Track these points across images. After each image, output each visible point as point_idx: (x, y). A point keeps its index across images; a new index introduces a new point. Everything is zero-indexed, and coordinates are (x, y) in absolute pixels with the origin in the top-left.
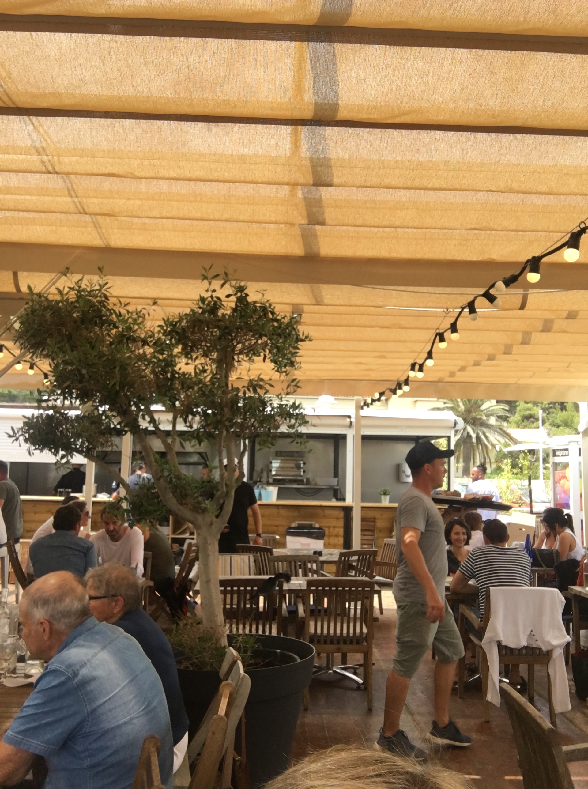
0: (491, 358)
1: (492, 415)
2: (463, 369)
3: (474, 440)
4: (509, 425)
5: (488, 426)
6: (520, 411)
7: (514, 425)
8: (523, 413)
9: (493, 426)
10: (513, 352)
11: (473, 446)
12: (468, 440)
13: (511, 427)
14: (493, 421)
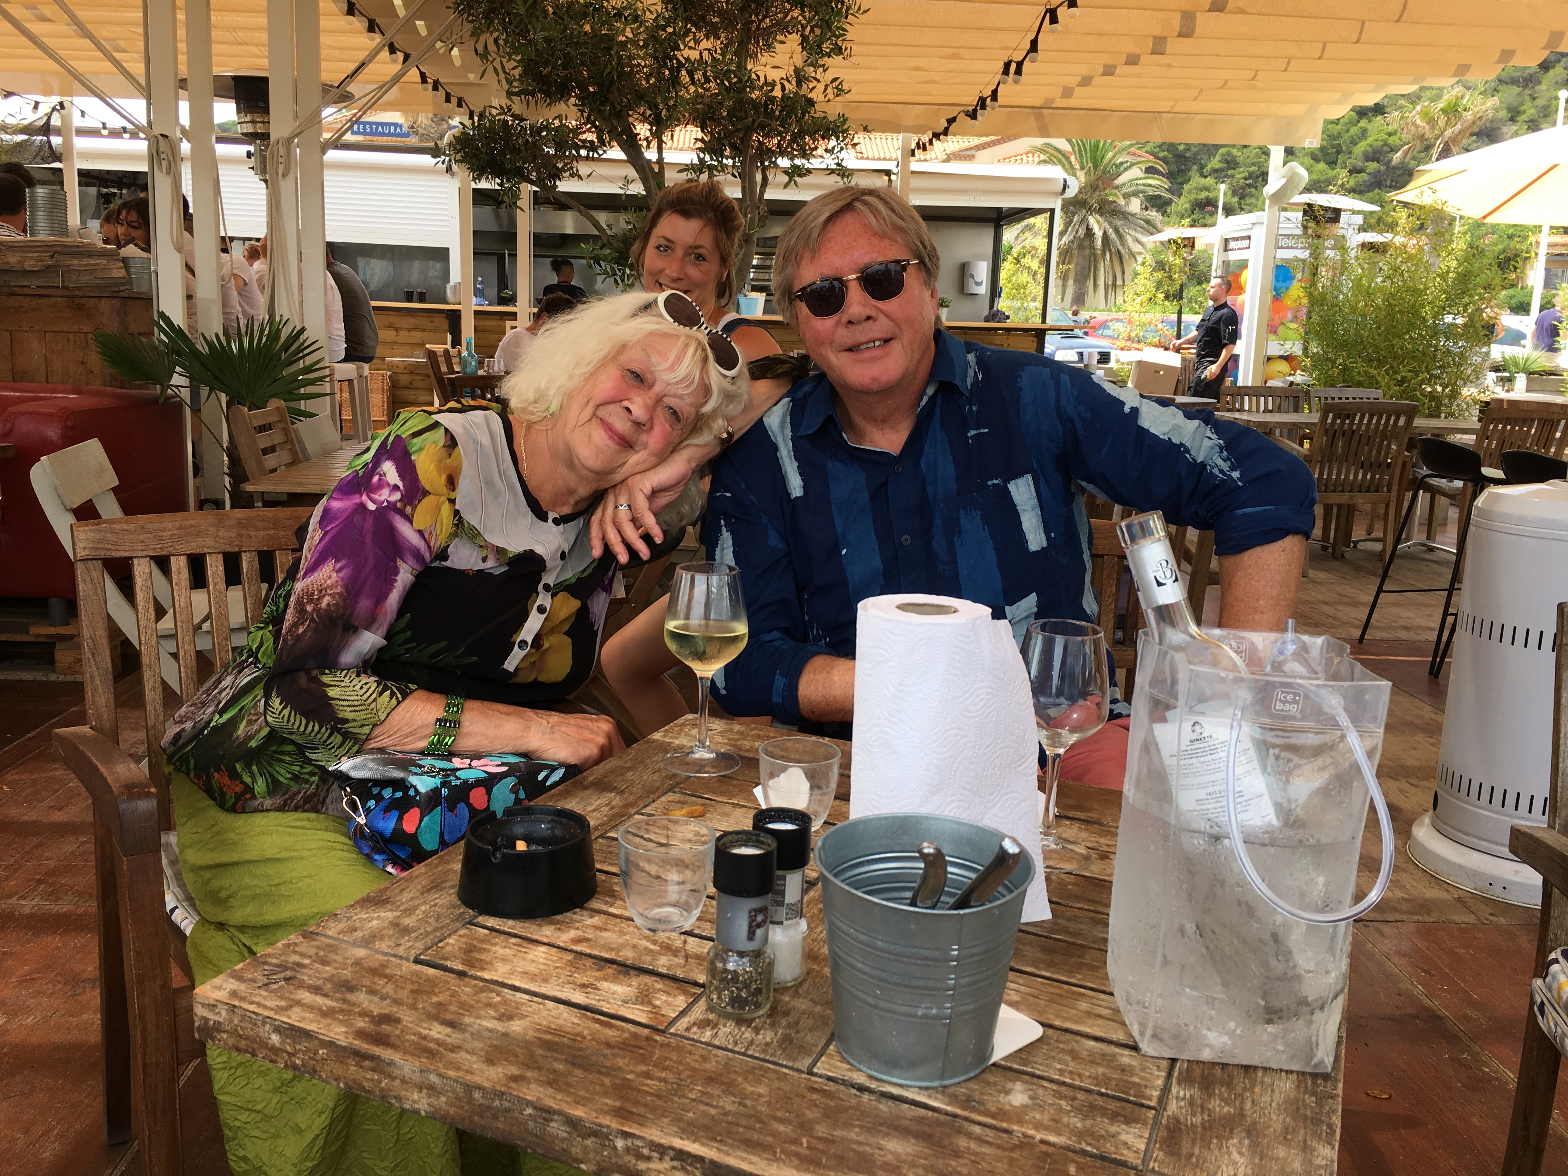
0: (1133, 60)
1: (1135, 194)
2: (1086, 81)
3: (1099, 243)
4: (1166, 219)
5: (1125, 216)
6: (1190, 192)
7: (1174, 218)
8: (1193, 197)
9: (1134, 215)
10: (1168, 50)
11: (1095, 254)
12: (1087, 243)
13: (1169, 223)
14: (1135, 206)
